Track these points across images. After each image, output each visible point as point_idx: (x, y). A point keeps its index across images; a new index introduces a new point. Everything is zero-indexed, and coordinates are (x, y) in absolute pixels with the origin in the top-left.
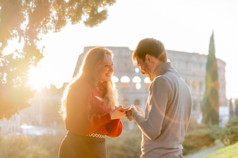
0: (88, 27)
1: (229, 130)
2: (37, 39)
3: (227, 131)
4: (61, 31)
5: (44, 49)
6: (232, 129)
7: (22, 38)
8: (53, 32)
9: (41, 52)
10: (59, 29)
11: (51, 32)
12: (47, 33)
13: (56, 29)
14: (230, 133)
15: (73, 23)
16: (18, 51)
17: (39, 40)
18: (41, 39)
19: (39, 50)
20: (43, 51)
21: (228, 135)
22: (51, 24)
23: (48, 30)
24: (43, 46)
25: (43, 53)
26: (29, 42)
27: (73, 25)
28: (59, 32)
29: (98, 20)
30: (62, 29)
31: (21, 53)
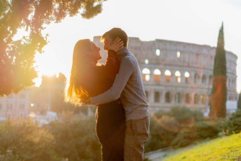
0: (85, 19)
1: (232, 122)
2: (42, 28)
3: (230, 123)
4: (61, 21)
5: (48, 37)
6: (235, 121)
7: (29, 27)
8: (55, 23)
9: (45, 39)
10: (59, 20)
11: (52, 22)
12: (50, 24)
13: (57, 20)
14: (232, 125)
15: (71, 16)
16: (26, 38)
17: (43, 29)
18: (45, 28)
19: (43, 38)
20: (46, 38)
21: (231, 127)
22: (53, 16)
23: (50, 21)
24: (47, 34)
25: (46, 40)
26: (34, 31)
27: (71, 17)
28: (60, 22)
29: (94, 13)
30: (62, 20)
31: (28, 40)
